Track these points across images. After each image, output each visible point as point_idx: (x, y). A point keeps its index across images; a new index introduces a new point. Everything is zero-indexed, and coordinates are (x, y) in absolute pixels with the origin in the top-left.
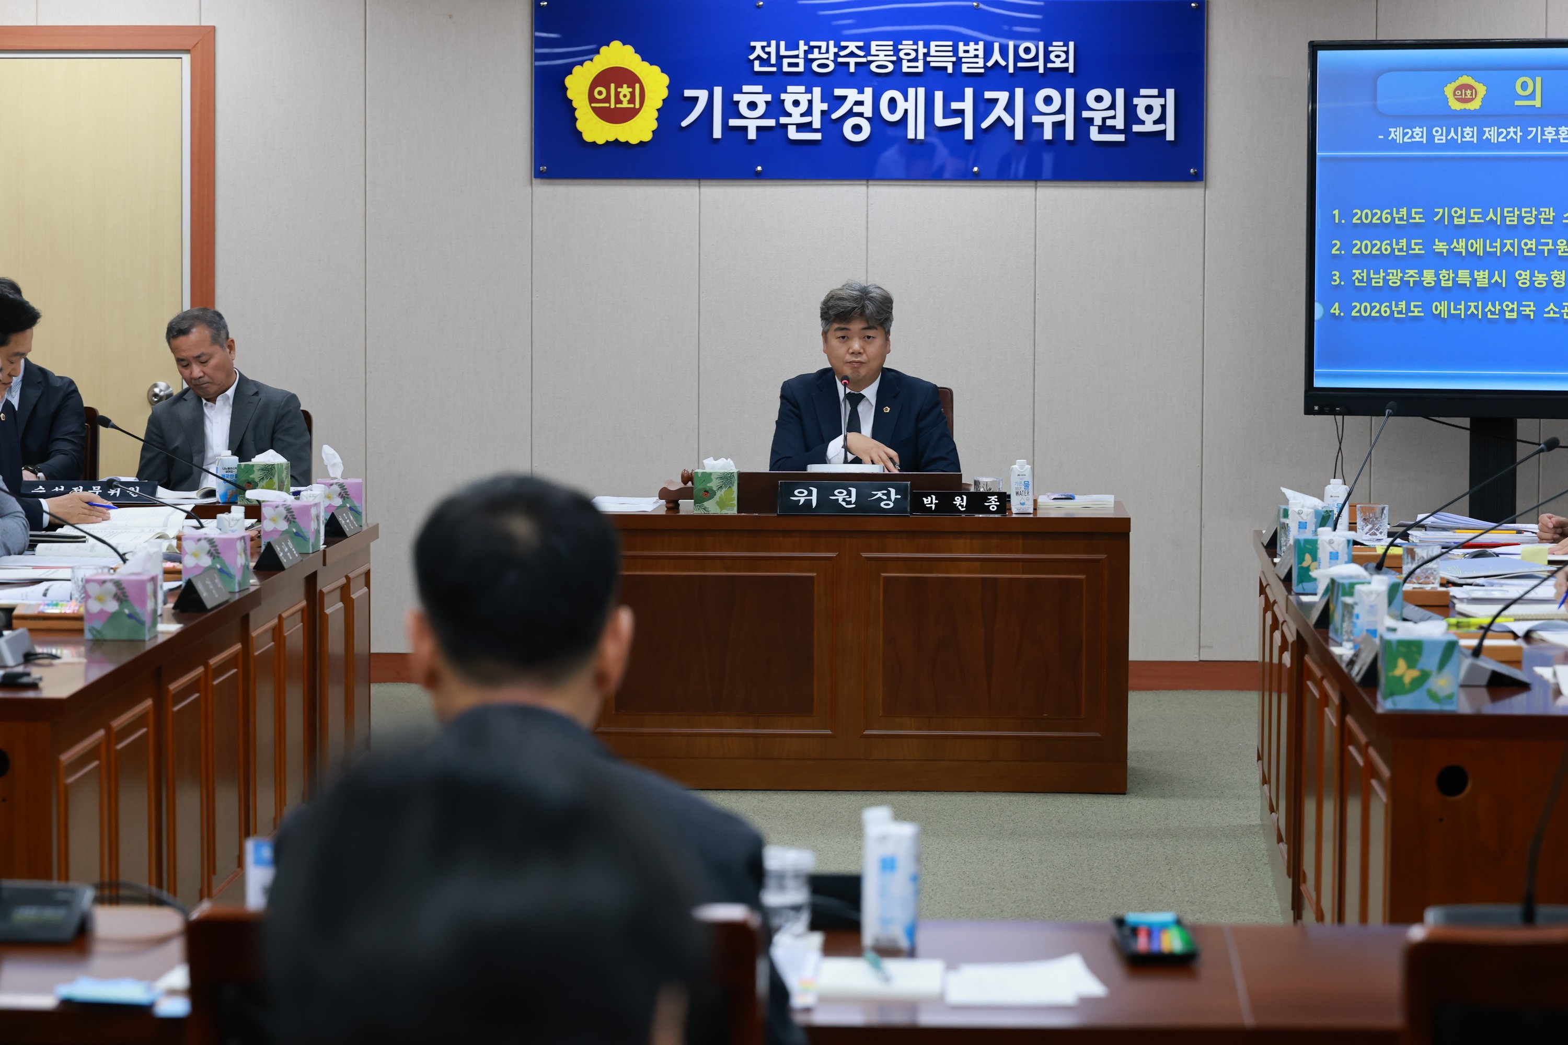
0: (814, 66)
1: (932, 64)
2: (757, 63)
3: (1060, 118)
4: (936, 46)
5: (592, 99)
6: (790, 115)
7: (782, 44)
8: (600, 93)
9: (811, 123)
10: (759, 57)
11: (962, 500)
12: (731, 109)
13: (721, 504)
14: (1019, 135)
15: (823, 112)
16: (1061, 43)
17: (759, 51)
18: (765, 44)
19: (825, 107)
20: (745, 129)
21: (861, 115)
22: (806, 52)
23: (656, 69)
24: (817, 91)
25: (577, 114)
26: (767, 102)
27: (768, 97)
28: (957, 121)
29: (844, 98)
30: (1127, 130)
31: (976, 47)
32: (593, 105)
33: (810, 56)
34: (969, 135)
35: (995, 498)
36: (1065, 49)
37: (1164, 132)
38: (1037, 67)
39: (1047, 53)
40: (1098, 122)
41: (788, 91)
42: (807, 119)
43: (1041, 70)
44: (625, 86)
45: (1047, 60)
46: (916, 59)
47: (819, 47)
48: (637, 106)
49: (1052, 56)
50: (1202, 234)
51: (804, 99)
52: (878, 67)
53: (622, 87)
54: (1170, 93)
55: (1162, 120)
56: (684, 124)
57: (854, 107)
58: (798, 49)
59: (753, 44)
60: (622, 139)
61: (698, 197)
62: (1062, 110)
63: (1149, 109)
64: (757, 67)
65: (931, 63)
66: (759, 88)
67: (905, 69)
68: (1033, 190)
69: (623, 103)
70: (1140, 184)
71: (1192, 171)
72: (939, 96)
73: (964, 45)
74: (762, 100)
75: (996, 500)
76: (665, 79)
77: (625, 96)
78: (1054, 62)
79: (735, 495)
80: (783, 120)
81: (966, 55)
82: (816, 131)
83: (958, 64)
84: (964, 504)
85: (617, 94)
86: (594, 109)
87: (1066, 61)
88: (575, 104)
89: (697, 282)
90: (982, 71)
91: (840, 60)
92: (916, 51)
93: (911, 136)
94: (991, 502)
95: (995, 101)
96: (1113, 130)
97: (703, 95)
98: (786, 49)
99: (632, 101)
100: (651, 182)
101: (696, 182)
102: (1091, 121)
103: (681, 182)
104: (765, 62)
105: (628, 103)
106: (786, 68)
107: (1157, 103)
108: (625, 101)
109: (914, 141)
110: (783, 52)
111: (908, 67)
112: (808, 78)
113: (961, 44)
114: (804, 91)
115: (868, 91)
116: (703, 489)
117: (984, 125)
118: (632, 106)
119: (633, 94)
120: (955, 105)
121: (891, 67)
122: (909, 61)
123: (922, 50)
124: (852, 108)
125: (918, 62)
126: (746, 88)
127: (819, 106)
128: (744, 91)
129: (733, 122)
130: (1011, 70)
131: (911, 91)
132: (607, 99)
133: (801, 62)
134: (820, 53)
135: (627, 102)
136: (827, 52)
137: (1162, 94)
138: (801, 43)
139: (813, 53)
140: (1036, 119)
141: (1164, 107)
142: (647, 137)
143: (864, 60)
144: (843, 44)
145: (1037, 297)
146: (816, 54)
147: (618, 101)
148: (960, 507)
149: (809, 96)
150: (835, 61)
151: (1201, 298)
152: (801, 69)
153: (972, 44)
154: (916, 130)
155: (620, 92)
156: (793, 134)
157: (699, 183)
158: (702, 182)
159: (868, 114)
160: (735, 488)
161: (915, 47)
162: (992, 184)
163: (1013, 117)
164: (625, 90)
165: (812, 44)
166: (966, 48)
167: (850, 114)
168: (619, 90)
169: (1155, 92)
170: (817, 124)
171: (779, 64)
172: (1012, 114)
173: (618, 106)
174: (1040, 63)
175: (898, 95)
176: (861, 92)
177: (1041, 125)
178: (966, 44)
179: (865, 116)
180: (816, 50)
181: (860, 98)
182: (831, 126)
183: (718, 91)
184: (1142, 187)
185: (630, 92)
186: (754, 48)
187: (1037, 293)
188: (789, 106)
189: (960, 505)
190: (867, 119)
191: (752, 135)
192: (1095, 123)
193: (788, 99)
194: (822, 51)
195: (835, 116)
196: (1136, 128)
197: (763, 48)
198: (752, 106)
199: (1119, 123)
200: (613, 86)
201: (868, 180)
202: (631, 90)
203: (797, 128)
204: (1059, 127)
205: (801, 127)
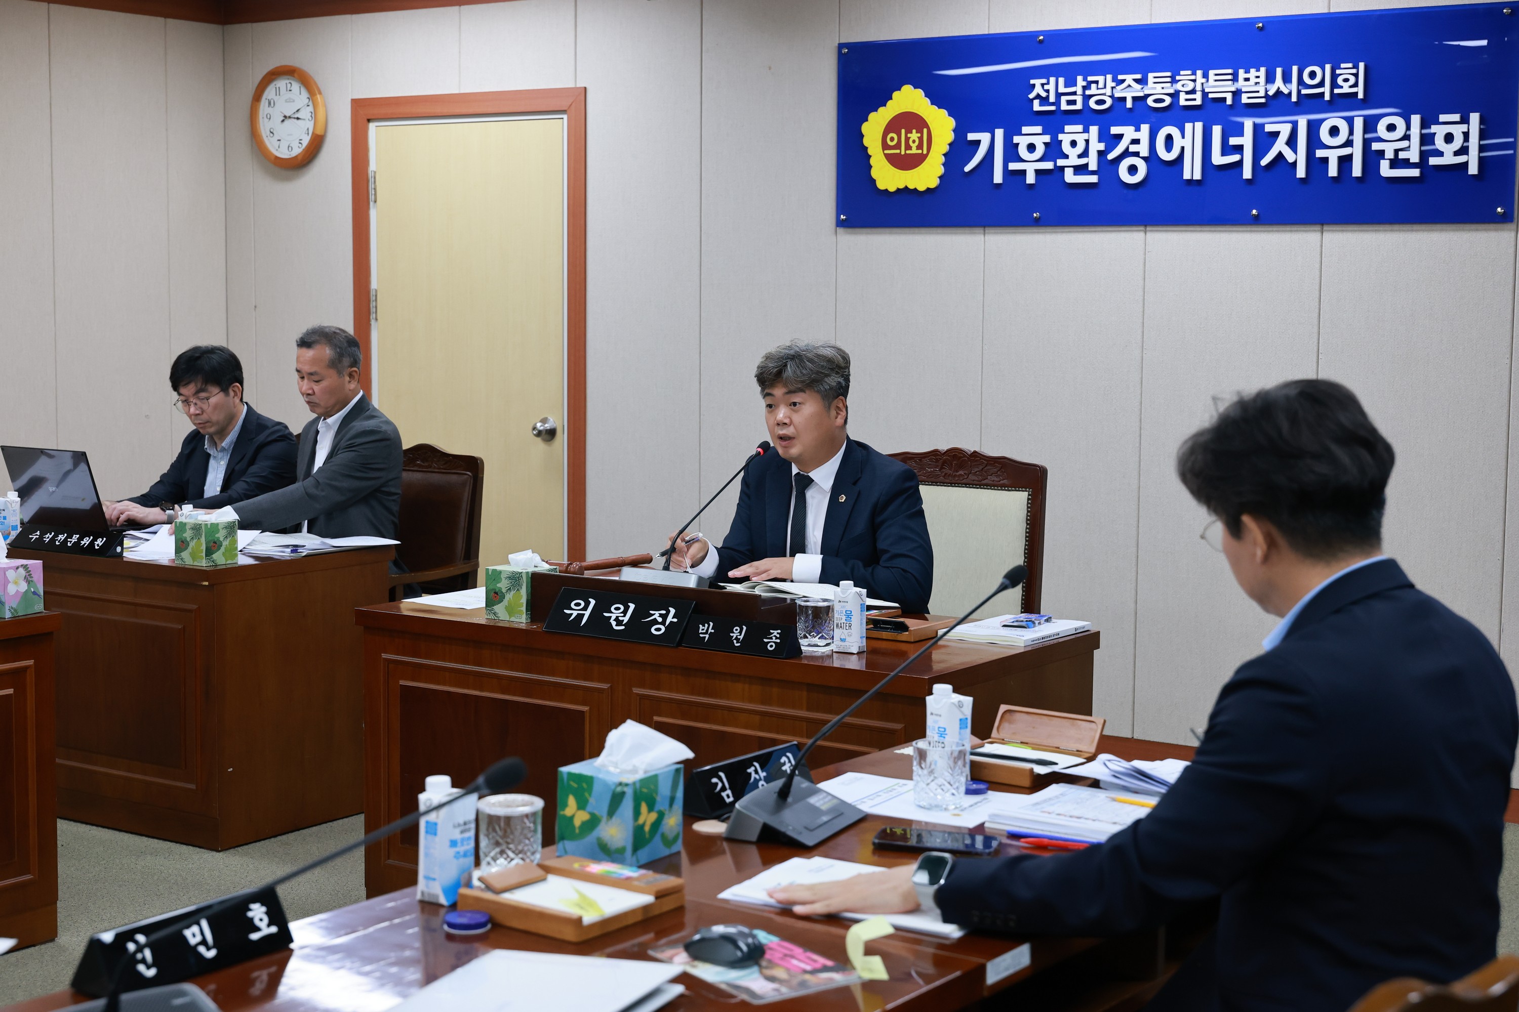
0: (1092, 104)
1: (1211, 96)
2: (1036, 103)
3: (1346, 151)
4: (1216, 75)
5: (885, 146)
6: (1067, 157)
7: (1061, 80)
8: (892, 139)
9: (1087, 165)
10: (1038, 96)
11: (740, 632)
12: (1011, 153)
13: (510, 610)
14: (1301, 173)
15: (1100, 153)
16: (1350, 65)
17: (1038, 90)
18: (1044, 81)
19: (1102, 146)
20: (1023, 173)
21: (1136, 154)
22: (1085, 88)
23: (943, 113)
24: (1094, 130)
25: (872, 162)
26: (1045, 143)
27: (1047, 138)
28: (1235, 158)
29: (1120, 137)
30: (1422, 164)
31: (1258, 74)
32: (886, 152)
33: (1088, 92)
34: (1247, 173)
35: (778, 633)
36: (1354, 71)
37: (1465, 165)
38: (1323, 94)
39: (1334, 77)
40: (1389, 155)
41: (1065, 131)
42: (1083, 161)
43: (1327, 97)
44: (914, 131)
45: (1334, 85)
46: (1193, 91)
47: (1097, 82)
48: (925, 152)
49: (1340, 81)
50: (1511, 286)
51: (1080, 139)
52: (1156, 101)
53: (911, 133)
54: (1475, 118)
55: (1463, 151)
56: (967, 169)
57: (1130, 146)
58: (1076, 85)
59: (1032, 82)
60: (911, 187)
61: (983, 245)
62: (1349, 143)
63: (1449, 138)
64: (1037, 106)
65: (1209, 94)
66: (1038, 129)
67: (1182, 102)
68: (1318, 235)
69: (912, 149)
70: (1439, 226)
71: (1499, 210)
72: (1217, 130)
73: (1246, 73)
74: (1040, 142)
75: (778, 636)
76: (951, 123)
77: (914, 141)
78: (1342, 87)
79: (524, 600)
80: (1061, 162)
81: (1247, 83)
82: (1093, 173)
83: (1237, 94)
84: (741, 637)
85: (907, 139)
86: (887, 156)
87: (1356, 85)
88: (870, 152)
89: (981, 334)
90: (1263, 100)
91: (1117, 95)
92: (1194, 81)
93: (1187, 176)
94: (771, 638)
95: (1276, 134)
96: (1406, 164)
97: (984, 138)
98: (1066, 87)
99: (920, 147)
100: (940, 230)
101: (981, 230)
102: (1381, 153)
103: (967, 230)
104: (1044, 101)
105: (917, 149)
106: (1064, 107)
107: (1457, 131)
108: (914, 146)
109: (1190, 182)
110: (1062, 89)
111: (1187, 100)
112: (1084, 117)
113: (1241, 72)
114: (1081, 131)
115: (1145, 128)
116: (493, 589)
117: (1264, 162)
118: (920, 151)
119: (921, 139)
120: (1233, 141)
121: (1168, 100)
122: (1187, 93)
123: (1200, 79)
124: (1128, 148)
125: (1196, 94)
126: (1025, 130)
127: (1096, 146)
128: (1023, 132)
129: (1013, 166)
130: (1294, 98)
131: (1188, 126)
132: (898, 146)
133: (1079, 99)
134: (1098, 89)
135: (915, 148)
136: (1105, 87)
137: (1465, 120)
138: (1080, 79)
139: (1090, 89)
140: (1320, 153)
141: (1466, 135)
142: (934, 183)
143: (1141, 94)
144: (1120, 77)
145: (1320, 357)
146: (1093, 90)
147: (908, 147)
148: (735, 641)
149: (1085, 136)
150: (1112, 97)
151: (1508, 361)
152: (1079, 106)
153: (1253, 71)
154: (1192, 170)
155: (910, 138)
156: (1070, 177)
157: (985, 231)
158: (988, 230)
159: (1145, 153)
160: (524, 592)
161: (1193, 77)
162: (1274, 229)
163: (1295, 152)
164: (914, 136)
165: (1090, 78)
166: (1247, 76)
167: (1126, 153)
168: (909, 135)
169: (1456, 117)
170: (1093, 166)
171: (1057, 103)
172: (1294, 149)
173: (908, 152)
174: (1326, 90)
175: (1174, 131)
176: (1138, 129)
177: (1325, 160)
178: (1247, 72)
179: (1141, 156)
180: (1093, 86)
181: (1136, 136)
182: (1108, 166)
183: (999, 133)
184: (1442, 230)
185: (918, 137)
186: (1034, 86)
187: (1320, 351)
188: (1066, 148)
189: (737, 639)
190: (1143, 158)
191: (1031, 179)
192: (1386, 157)
193: (1066, 140)
194: (1099, 87)
195: (1111, 156)
196: (1433, 161)
197: (1043, 85)
198: (1031, 148)
199: (1414, 156)
200: (903, 131)
201: (1146, 226)
202: (919, 135)
203: (1075, 171)
204: (1345, 162)
205: (1080, 169)
